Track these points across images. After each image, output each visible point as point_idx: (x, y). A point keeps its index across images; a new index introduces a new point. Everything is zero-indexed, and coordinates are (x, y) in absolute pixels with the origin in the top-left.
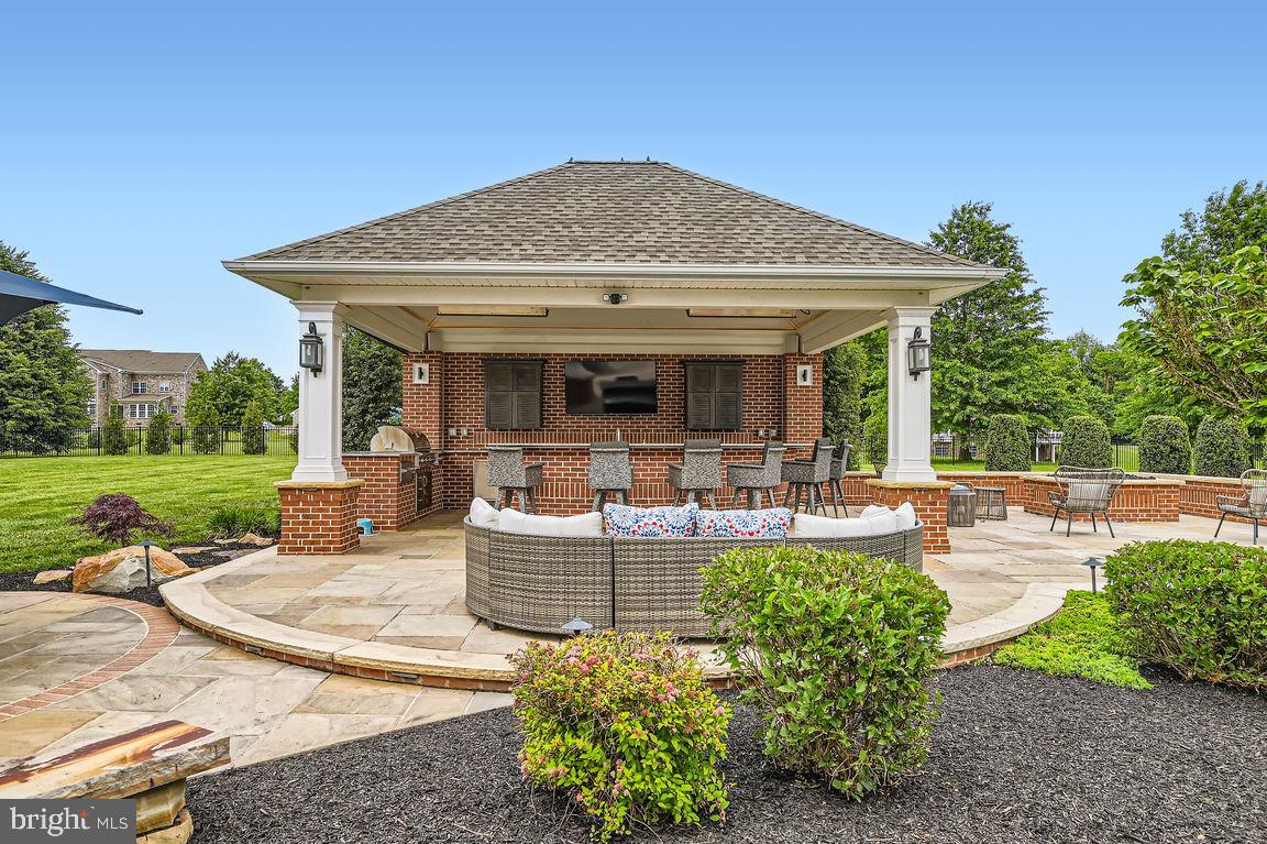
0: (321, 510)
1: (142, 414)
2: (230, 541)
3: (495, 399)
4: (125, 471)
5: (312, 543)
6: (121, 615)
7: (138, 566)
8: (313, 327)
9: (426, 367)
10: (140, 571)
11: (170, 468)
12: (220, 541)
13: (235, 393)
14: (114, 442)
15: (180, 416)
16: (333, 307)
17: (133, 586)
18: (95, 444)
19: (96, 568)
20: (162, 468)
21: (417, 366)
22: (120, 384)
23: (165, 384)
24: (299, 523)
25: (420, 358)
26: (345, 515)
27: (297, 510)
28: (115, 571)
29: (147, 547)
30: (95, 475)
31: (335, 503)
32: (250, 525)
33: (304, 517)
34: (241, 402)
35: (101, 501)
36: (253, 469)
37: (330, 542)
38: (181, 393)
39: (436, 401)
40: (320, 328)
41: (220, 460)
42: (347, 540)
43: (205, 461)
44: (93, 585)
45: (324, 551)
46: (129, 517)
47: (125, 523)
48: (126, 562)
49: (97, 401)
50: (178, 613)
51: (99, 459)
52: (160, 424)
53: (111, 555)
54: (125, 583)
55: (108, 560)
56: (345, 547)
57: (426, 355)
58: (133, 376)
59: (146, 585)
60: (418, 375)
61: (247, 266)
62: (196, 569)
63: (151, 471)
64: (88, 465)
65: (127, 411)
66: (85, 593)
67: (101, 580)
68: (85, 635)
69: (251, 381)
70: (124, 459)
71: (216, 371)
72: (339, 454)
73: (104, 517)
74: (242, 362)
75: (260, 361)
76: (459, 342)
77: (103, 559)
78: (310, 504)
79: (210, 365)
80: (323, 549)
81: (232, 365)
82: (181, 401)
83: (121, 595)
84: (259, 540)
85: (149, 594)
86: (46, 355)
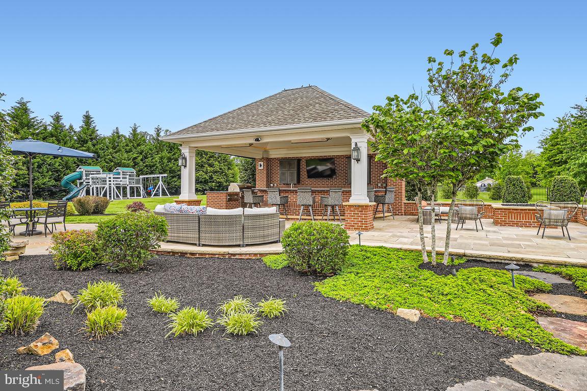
3: (283, 174)
9: (262, 163)
21: (260, 163)
25: (261, 160)
39: (265, 175)
57: (262, 159)
60: (261, 167)
76: (275, 154)
86: (224, 162)
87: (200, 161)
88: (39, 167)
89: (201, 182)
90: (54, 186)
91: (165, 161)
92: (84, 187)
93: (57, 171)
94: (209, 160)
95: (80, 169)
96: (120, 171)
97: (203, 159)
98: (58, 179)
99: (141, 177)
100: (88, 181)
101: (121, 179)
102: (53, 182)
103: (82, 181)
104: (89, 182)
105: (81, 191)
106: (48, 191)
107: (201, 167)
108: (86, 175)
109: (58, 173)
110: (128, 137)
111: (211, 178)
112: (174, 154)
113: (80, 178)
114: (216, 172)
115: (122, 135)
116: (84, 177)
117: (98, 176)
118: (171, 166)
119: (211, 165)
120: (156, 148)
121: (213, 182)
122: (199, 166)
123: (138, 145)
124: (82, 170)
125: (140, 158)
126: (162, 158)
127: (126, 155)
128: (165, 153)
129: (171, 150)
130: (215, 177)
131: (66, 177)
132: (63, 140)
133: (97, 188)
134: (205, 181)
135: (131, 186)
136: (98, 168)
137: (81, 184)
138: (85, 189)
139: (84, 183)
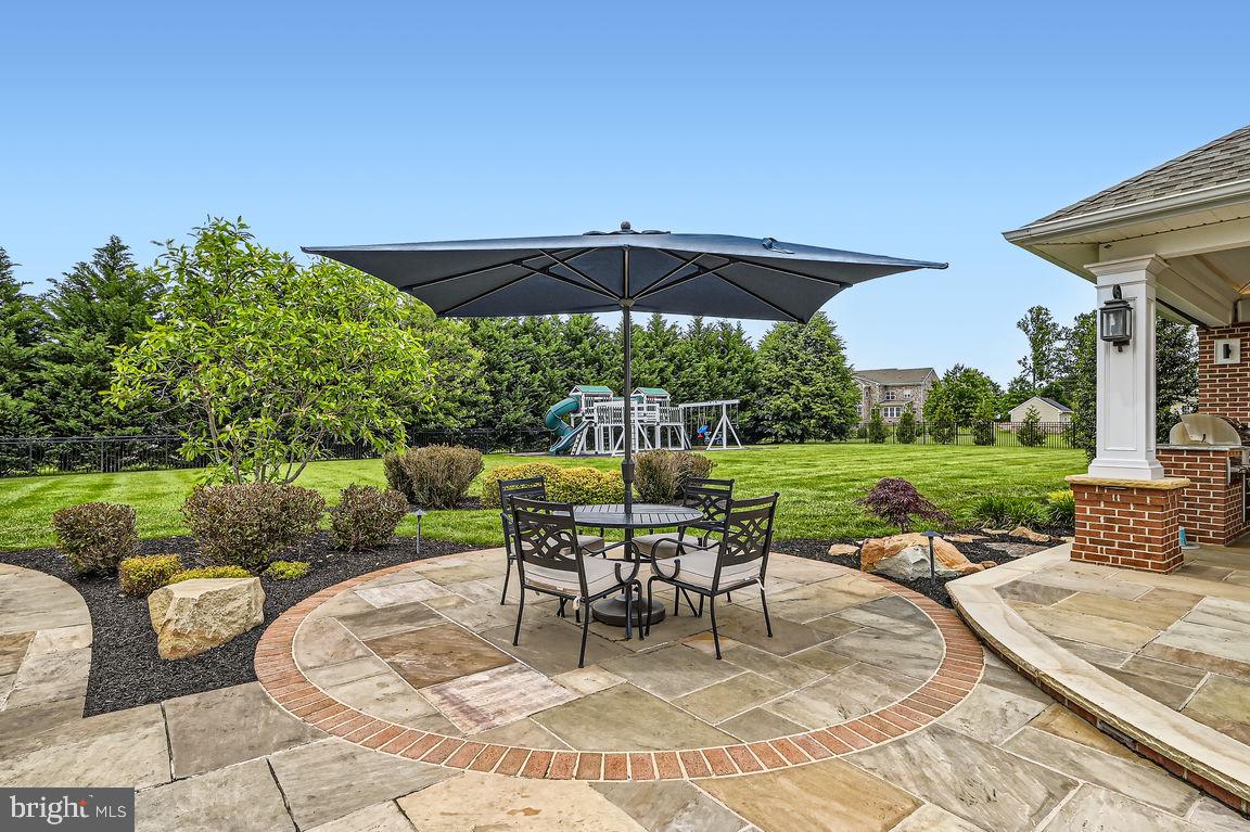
0: (1132, 514)
1: (892, 415)
2: (1000, 532)
4: (887, 456)
5: (1119, 553)
6: (909, 612)
7: (920, 555)
8: (1117, 290)
9: (1234, 342)
10: (923, 561)
11: (919, 454)
12: (989, 531)
13: (962, 396)
14: (877, 434)
15: (919, 417)
16: (1148, 262)
17: (917, 575)
18: (862, 435)
19: (881, 550)
20: (912, 454)
21: (1220, 343)
22: (877, 395)
23: (907, 392)
24: (1100, 527)
25: (1223, 332)
26: (1167, 524)
27: (1098, 511)
28: (899, 556)
29: (931, 538)
30: (865, 458)
31: (1153, 506)
32: (1020, 517)
33: (1107, 520)
34: (967, 403)
35: (883, 485)
36: (988, 458)
37: (1147, 556)
38: (920, 399)
39: (1248, 384)
40: (1126, 292)
41: (958, 450)
42: (1170, 555)
43: (945, 450)
44: (879, 567)
45: (1138, 565)
46: (909, 503)
47: (907, 508)
48: (911, 548)
49: (863, 405)
50: (978, 630)
51: (867, 446)
52: (907, 421)
53: (895, 540)
54: (909, 571)
55: (892, 544)
56: (1168, 565)
57: (1232, 329)
58: (886, 387)
59: (929, 575)
60: (1227, 355)
61: (1032, 232)
62: (978, 566)
63: (906, 456)
64: (860, 450)
65: (882, 413)
66: (872, 573)
67: (884, 563)
68: (880, 634)
69: (975, 386)
70: (884, 446)
71: (946, 380)
72: (1153, 447)
73: (886, 500)
74: (967, 371)
75: (980, 371)
77: (888, 543)
78: (1116, 504)
79: (941, 376)
80: (1136, 563)
81: (958, 375)
82: (919, 405)
83: (905, 582)
84: (1032, 535)
85: (934, 587)
86: (834, 374)
87: (781, 373)
88: (509, 389)
89: (785, 418)
90: (530, 425)
91: (715, 374)
92: (582, 430)
93: (536, 397)
94: (800, 370)
95: (576, 391)
96: (642, 395)
97: (789, 369)
98: (537, 412)
99: (682, 406)
100: (590, 415)
101: (645, 411)
102: (530, 418)
103: (580, 415)
104: (593, 418)
105: (578, 436)
106: (523, 434)
107: (783, 386)
108: (589, 403)
109: (537, 400)
110: (646, 330)
111: (807, 408)
112: (730, 360)
113: (576, 410)
114: (818, 395)
115: (636, 326)
116: (584, 408)
117: (607, 404)
118: (726, 383)
119: (805, 382)
120: (696, 348)
121: (812, 417)
122: (779, 383)
123: (666, 344)
124: (580, 393)
125: (671, 369)
126: (708, 368)
127: (646, 365)
128: (714, 359)
129: (723, 352)
130: (816, 408)
131: (553, 408)
132: (544, 338)
133: (606, 429)
134: (793, 415)
135: (664, 424)
136: (605, 389)
137: (578, 421)
138: (586, 430)
139: (584, 419)
